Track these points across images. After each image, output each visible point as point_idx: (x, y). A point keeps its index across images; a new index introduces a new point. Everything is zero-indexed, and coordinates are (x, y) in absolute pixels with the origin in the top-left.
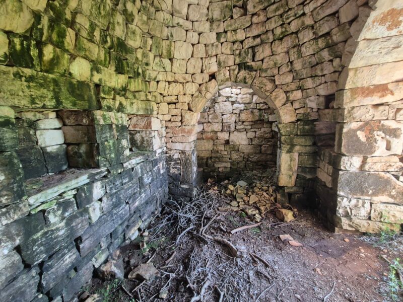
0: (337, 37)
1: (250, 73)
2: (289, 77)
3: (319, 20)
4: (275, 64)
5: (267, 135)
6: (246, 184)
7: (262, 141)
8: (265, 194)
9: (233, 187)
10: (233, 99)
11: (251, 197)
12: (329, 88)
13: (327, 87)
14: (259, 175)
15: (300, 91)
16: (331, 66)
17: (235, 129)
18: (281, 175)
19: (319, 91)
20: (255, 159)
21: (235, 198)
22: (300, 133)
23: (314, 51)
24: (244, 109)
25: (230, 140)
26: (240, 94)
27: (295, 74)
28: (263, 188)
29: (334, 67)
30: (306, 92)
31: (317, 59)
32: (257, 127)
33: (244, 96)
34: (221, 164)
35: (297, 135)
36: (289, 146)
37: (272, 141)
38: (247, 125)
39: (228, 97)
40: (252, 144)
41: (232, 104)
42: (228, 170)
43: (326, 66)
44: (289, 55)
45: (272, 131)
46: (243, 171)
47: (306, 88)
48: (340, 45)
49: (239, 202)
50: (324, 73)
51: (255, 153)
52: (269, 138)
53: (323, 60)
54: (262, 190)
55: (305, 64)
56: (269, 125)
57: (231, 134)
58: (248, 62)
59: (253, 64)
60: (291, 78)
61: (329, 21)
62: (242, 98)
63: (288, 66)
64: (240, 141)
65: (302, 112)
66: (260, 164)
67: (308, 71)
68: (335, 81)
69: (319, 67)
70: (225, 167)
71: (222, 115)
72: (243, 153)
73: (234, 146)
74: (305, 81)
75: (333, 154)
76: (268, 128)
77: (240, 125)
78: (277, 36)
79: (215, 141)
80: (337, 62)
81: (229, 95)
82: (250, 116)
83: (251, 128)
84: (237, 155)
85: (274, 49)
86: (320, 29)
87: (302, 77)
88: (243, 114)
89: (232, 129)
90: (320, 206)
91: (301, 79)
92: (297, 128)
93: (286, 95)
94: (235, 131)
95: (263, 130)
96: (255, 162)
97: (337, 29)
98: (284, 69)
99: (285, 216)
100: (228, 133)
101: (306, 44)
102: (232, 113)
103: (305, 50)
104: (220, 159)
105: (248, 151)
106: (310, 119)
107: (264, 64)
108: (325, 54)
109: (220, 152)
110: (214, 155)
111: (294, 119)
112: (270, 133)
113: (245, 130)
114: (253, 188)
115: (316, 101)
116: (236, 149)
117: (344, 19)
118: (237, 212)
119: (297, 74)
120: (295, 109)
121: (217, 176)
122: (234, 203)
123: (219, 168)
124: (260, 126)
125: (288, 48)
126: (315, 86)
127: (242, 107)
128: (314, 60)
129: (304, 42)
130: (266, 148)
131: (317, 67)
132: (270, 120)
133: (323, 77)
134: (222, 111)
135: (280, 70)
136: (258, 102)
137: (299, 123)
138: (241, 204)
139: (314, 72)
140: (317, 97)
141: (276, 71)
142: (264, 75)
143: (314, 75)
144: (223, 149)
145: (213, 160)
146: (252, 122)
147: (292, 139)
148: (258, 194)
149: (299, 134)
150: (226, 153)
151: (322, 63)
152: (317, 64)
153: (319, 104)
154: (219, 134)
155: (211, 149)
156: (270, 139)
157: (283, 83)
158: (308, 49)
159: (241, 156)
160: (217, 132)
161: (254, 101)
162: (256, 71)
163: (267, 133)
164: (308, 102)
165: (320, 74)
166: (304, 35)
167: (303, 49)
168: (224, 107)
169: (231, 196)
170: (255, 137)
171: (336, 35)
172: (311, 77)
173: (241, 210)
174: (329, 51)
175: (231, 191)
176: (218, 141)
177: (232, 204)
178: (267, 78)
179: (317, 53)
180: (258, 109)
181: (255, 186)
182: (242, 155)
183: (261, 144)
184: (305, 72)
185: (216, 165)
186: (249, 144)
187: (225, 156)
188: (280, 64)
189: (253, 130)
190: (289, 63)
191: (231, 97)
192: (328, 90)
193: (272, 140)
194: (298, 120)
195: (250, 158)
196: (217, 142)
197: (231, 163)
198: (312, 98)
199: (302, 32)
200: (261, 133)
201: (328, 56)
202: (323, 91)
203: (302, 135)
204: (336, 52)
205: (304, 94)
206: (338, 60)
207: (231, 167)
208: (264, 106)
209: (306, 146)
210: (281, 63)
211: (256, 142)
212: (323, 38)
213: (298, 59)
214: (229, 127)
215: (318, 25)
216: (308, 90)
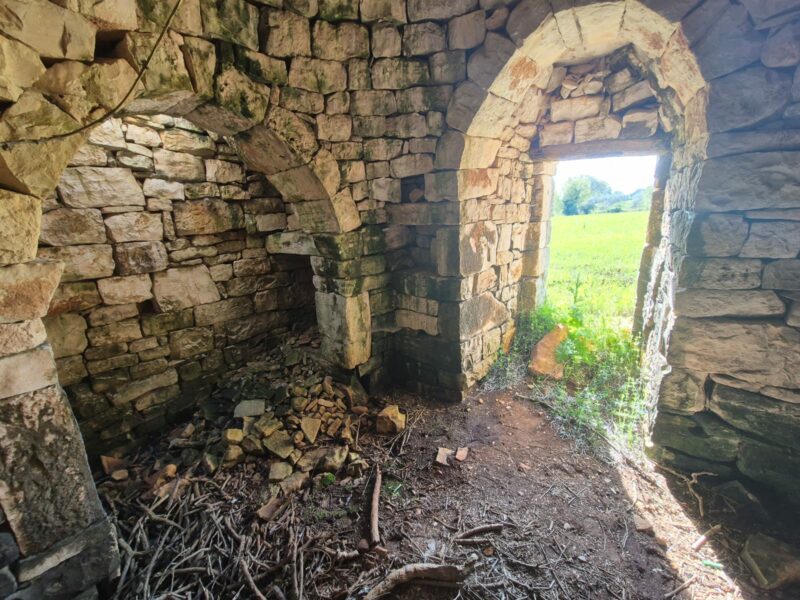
0: (440, 73)
1: (254, 85)
2: (345, 127)
3: (417, 20)
4: (320, 84)
5: (260, 267)
6: (263, 403)
7: (252, 284)
8: (322, 401)
9: (240, 431)
10: (141, 162)
11: (303, 426)
12: (418, 164)
13: (416, 162)
14: (273, 368)
15: (361, 163)
16: (424, 123)
17: (170, 260)
18: (351, 346)
19: (396, 167)
20: (244, 331)
21: (268, 456)
22: (369, 250)
23: (398, 85)
24: (186, 198)
25: (159, 299)
26: (161, 146)
27: (356, 124)
28: (313, 390)
29: (430, 128)
30: (373, 167)
31: (399, 103)
32: (231, 249)
33: (178, 157)
34: (142, 386)
35: (363, 256)
36: (355, 282)
37: (272, 280)
38: (204, 247)
39: (113, 152)
40: (229, 297)
41: (141, 181)
42: (174, 391)
43: (417, 122)
44: (348, 72)
45: (269, 255)
46: (220, 376)
47: (373, 158)
48: (446, 90)
49: (288, 460)
50: (411, 135)
51: (243, 318)
52: (266, 274)
53: (410, 109)
54: (314, 396)
55: (379, 106)
56: (258, 242)
57: (156, 278)
58: (249, 50)
59: (262, 59)
60: (349, 132)
61: (433, 32)
62: (173, 164)
63: (345, 100)
64: (193, 296)
65: (367, 208)
66: (257, 341)
67: (381, 124)
68: (430, 154)
69: (401, 120)
70: (159, 390)
71: (105, 216)
72: (211, 327)
73: (177, 314)
74: (375, 145)
75: (439, 280)
76: (259, 250)
77: (185, 248)
78: (329, 9)
79: (94, 316)
80: (435, 118)
81: (121, 144)
82: (207, 218)
83: (218, 254)
84: (194, 339)
85: (319, 42)
86: (414, 40)
87: (370, 134)
88: (184, 215)
89: (160, 262)
90: (420, 372)
91: (366, 138)
92: (363, 241)
93: (340, 169)
94: (170, 267)
95: (247, 254)
96: (247, 340)
97: (443, 54)
98: (337, 105)
99: (394, 420)
100: (147, 276)
101: (385, 61)
102: (146, 208)
103: (381, 75)
104: (133, 371)
105: (222, 318)
106: (378, 222)
107: (292, 72)
108: (417, 97)
109: (125, 347)
110: (97, 367)
111: (358, 223)
112: (265, 261)
113: (203, 263)
114: (289, 403)
115: (388, 188)
116: (185, 320)
117: (459, 42)
118: (308, 485)
119: (361, 125)
120: (357, 202)
121: (134, 430)
122: (279, 470)
123: (133, 402)
124: (238, 246)
125: (348, 54)
126: (389, 156)
127: (177, 190)
128: (393, 103)
129: (383, 55)
130: (264, 299)
131: (398, 119)
132: (260, 229)
133: (406, 143)
134: (100, 202)
135: (329, 104)
136: (222, 181)
137: (364, 230)
138: (296, 457)
139: (391, 129)
140: (389, 179)
141: (319, 105)
142: (291, 104)
143: (390, 135)
144: (136, 333)
145: (100, 387)
146: (215, 235)
147: (358, 266)
148: (311, 411)
149: (366, 253)
150: (152, 344)
151: (409, 114)
152: (398, 114)
153: (392, 194)
154: (105, 287)
155: (82, 348)
156: (269, 276)
157: (333, 139)
158: (388, 74)
159: (206, 339)
160: (95, 281)
161: (210, 174)
162: (270, 85)
163: (261, 262)
164: (374, 187)
165: (404, 136)
166: (385, 41)
167: (378, 72)
168: (104, 186)
169: (248, 459)
170: (234, 276)
171: (441, 66)
172: (385, 137)
173: (313, 473)
174: (424, 93)
175: (240, 444)
176: (108, 312)
177: (277, 477)
178: (300, 115)
179: (402, 90)
180: (226, 201)
181: (293, 396)
182: (210, 333)
183: (252, 290)
184: (377, 125)
185: (120, 399)
186: (222, 298)
187: (151, 355)
188: (330, 88)
189: (222, 258)
190: (348, 94)
191: (127, 153)
192: (415, 167)
193: (273, 277)
194: (364, 225)
195: (232, 334)
196: (103, 318)
197: (177, 367)
198: (382, 181)
199: (383, 31)
200: (246, 263)
201: (420, 103)
202: (403, 169)
203: (372, 255)
204: (436, 100)
205: (368, 171)
206: (438, 115)
207: (180, 381)
208: (239, 192)
209: (377, 275)
210: (333, 86)
211: (238, 288)
212: (418, 64)
213: (364, 90)
214: (147, 258)
215: (413, 31)
216: (376, 164)
